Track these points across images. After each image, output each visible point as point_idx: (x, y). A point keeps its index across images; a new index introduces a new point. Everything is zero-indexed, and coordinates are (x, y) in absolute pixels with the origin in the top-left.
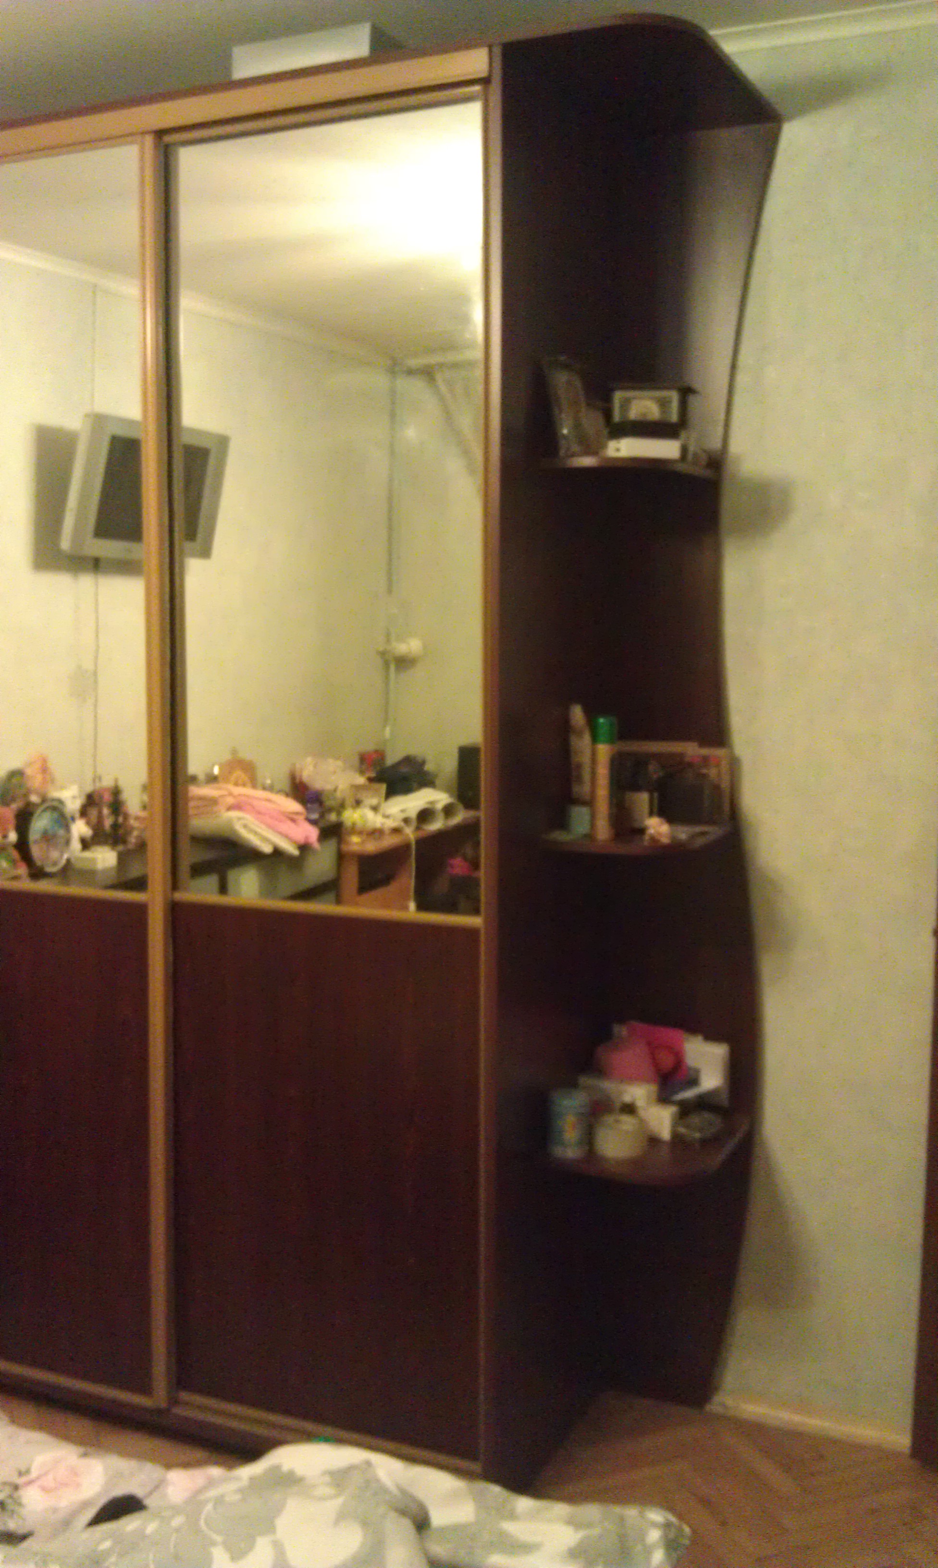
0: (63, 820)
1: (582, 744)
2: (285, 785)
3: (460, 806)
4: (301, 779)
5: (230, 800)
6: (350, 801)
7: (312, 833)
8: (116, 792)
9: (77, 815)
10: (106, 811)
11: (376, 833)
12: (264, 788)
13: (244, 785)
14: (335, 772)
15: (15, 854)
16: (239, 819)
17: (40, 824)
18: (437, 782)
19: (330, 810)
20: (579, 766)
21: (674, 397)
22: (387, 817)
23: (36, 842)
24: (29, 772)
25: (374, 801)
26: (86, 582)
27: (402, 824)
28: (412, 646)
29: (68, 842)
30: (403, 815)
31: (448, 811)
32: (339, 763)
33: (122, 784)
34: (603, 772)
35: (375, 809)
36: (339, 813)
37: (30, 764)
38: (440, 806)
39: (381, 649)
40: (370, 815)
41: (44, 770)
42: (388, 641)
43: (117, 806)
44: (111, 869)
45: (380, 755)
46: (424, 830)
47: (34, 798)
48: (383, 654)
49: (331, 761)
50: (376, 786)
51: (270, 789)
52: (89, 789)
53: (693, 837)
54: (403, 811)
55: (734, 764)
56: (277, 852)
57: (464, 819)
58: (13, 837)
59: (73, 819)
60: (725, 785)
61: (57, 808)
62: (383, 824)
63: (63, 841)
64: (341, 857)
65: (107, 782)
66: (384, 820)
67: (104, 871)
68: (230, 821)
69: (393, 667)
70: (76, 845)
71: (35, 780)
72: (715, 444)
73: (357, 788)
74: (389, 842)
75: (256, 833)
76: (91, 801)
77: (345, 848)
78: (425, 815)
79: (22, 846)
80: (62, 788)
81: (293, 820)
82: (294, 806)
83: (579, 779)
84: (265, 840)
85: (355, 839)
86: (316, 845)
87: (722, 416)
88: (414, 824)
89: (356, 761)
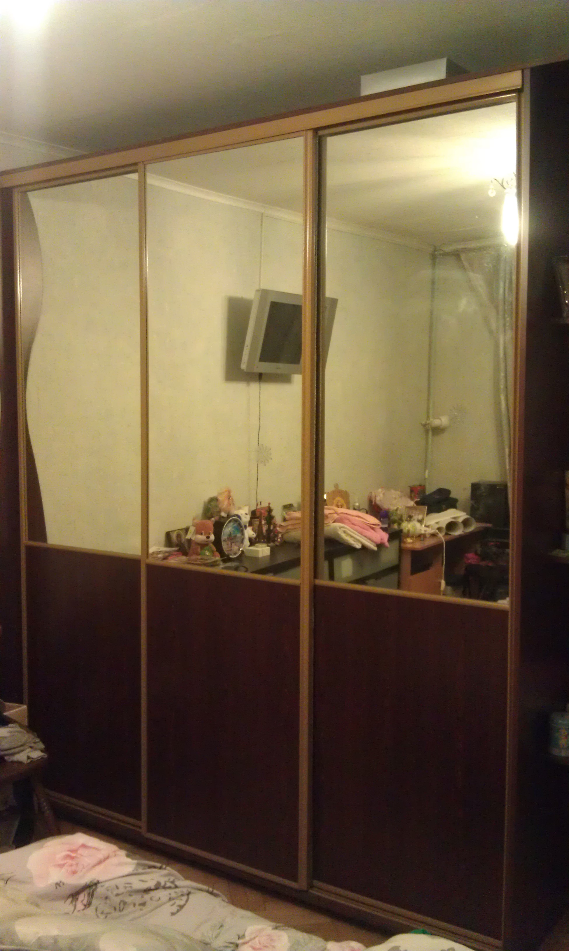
0: (240, 528)
2: (366, 506)
3: (473, 520)
4: (375, 503)
5: (336, 516)
6: (405, 517)
7: (384, 537)
8: (270, 510)
9: (247, 525)
10: (263, 522)
11: (421, 537)
12: (355, 509)
13: (342, 506)
14: (395, 499)
15: (214, 548)
16: (341, 527)
17: (228, 530)
18: (458, 505)
19: (394, 522)
22: (427, 527)
23: (224, 541)
24: (220, 498)
25: (420, 517)
26: (254, 387)
27: (437, 531)
28: (443, 421)
29: (242, 540)
30: (437, 526)
31: (466, 523)
32: (398, 493)
33: (272, 506)
35: (420, 521)
36: (399, 524)
37: (220, 494)
38: (460, 520)
39: (423, 423)
40: (418, 525)
41: (229, 497)
42: (428, 418)
43: (270, 518)
44: (267, 556)
45: (422, 488)
46: (450, 535)
47: (223, 514)
48: (424, 426)
49: (393, 492)
50: (422, 507)
51: (359, 509)
52: (253, 508)
54: (437, 523)
56: (364, 548)
57: (476, 528)
58: (212, 537)
59: (246, 527)
61: (237, 520)
62: (425, 531)
63: (239, 540)
64: (401, 551)
65: (265, 505)
66: (427, 529)
67: (263, 557)
68: (335, 528)
69: (430, 433)
70: (247, 542)
71: (224, 504)
73: (410, 508)
74: (429, 542)
75: (351, 536)
76: (254, 515)
77: (403, 545)
78: (451, 526)
79: (218, 543)
80: (240, 508)
81: (373, 529)
82: (373, 520)
84: (358, 541)
85: (409, 540)
86: (387, 544)
88: (444, 532)
89: (408, 491)
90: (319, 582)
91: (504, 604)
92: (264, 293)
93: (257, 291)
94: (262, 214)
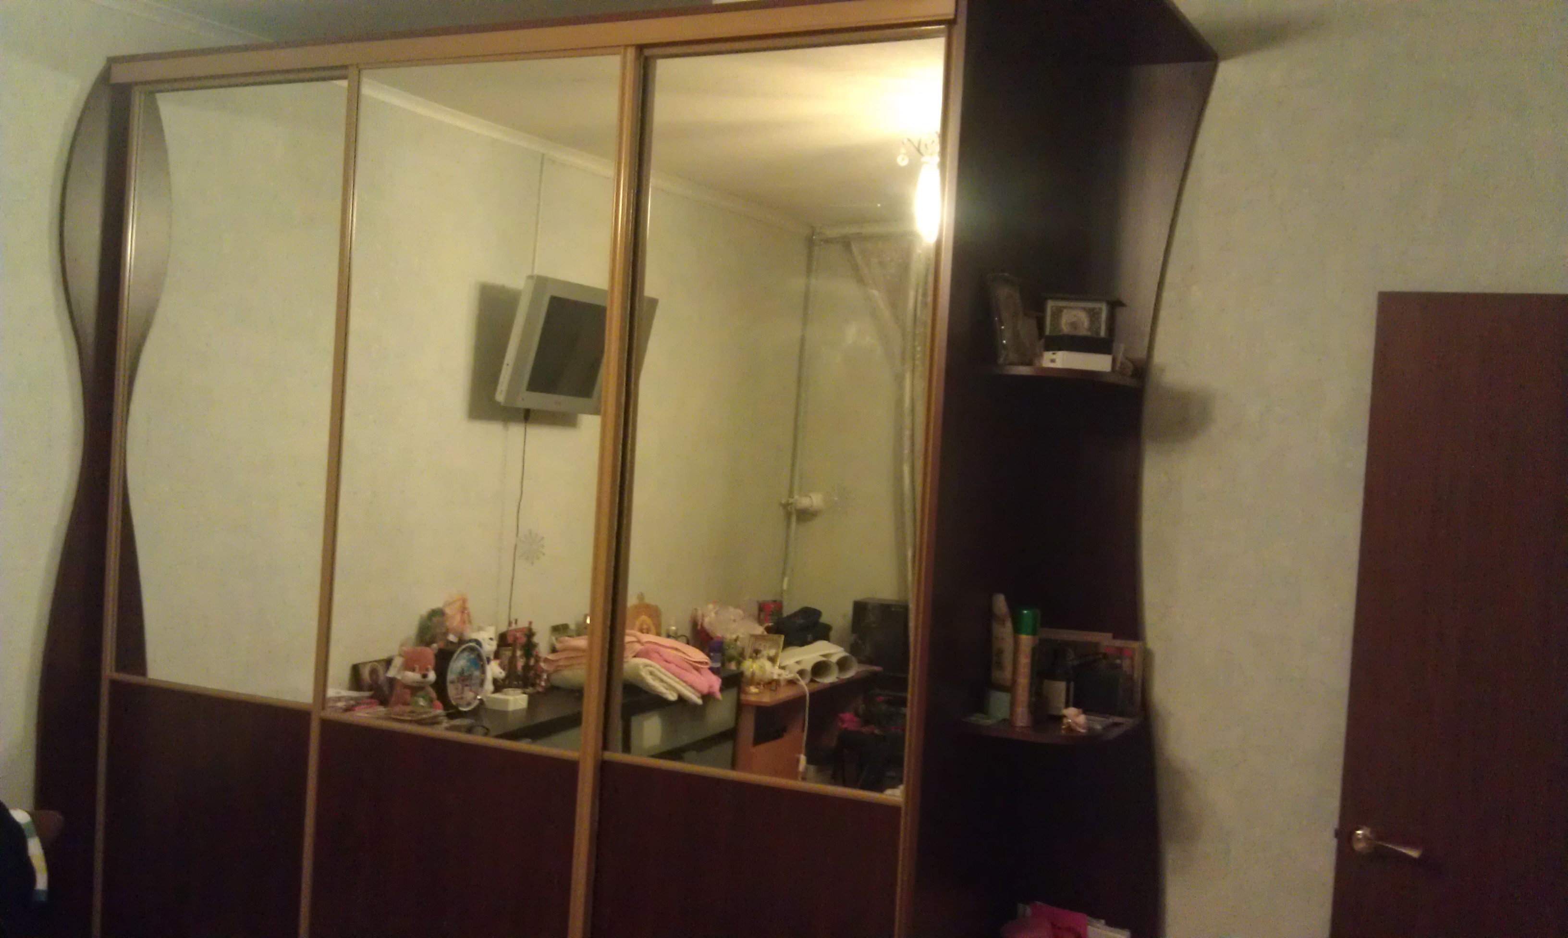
0: (479, 661)
1: (1004, 632)
2: (687, 630)
3: (854, 660)
4: (702, 626)
5: (638, 647)
6: (748, 651)
7: (715, 682)
8: (530, 634)
9: (492, 657)
10: (519, 653)
11: (772, 684)
12: (669, 636)
13: (648, 631)
14: (734, 621)
15: (433, 694)
16: (646, 665)
17: (459, 663)
18: (833, 634)
19: (731, 659)
20: (1000, 652)
21: (1104, 308)
22: (783, 668)
23: (452, 682)
24: (448, 611)
25: (772, 652)
26: (516, 431)
27: (798, 676)
28: (815, 500)
29: (482, 683)
30: (799, 667)
31: (842, 664)
32: (740, 611)
33: (534, 627)
34: (1025, 661)
35: (772, 660)
36: (739, 663)
37: (449, 604)
38: (834, 659)
39: (784, 501)
40: (768, 665)
41: (463, 610)
42: (791, 494)
43: (529, 648)
44: (522, 710)
45: (778, 605)
46: (818, 682)
47: (452, 638)
48: (786, 506)
49: (731, 609)
50: (775, 636)
51: (675, 636)
52: (503, 628)
53: (1107, 728)
54: (798, 662)
55: (1147, 657)
56: (682, 700)
57: (858, 673)
58: (432, 676)
59: (489, 660)
60: (1137, 675)
61: (475, 648)
62: (779, 675)
63: (478, 681)
64: (740, 707)
65: (523, 624)
66: (782, 671)
67: (514, 712)
68: (637, 667)
69: (794, 519)
70: (489, 686)
71: (454, 621)
72: (1141, 354)
73: (757, 637)
74: (785, 694)
75: (662, 681)
76: (503, 640)
77: (743, 697)
78: (820, 668)
79: (440, 686)
80: (480, 629)
81: (697, 669)
82: (698, 655)
83: (1000, 666)
84: (673, 689)
85: (753, 689)
86: (718, 695)
87: (1148, 329)
88: (808, 677)
89: (755, 610)
90: (609, 755)
91: (895, 795)
92: (540, 283)
93: (531, 277)
94: (543, 155)
